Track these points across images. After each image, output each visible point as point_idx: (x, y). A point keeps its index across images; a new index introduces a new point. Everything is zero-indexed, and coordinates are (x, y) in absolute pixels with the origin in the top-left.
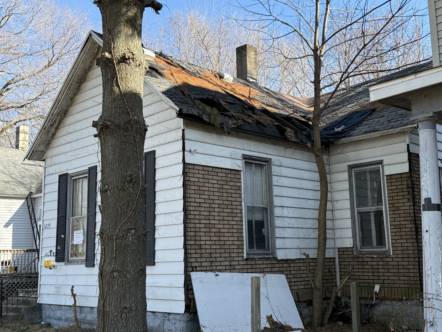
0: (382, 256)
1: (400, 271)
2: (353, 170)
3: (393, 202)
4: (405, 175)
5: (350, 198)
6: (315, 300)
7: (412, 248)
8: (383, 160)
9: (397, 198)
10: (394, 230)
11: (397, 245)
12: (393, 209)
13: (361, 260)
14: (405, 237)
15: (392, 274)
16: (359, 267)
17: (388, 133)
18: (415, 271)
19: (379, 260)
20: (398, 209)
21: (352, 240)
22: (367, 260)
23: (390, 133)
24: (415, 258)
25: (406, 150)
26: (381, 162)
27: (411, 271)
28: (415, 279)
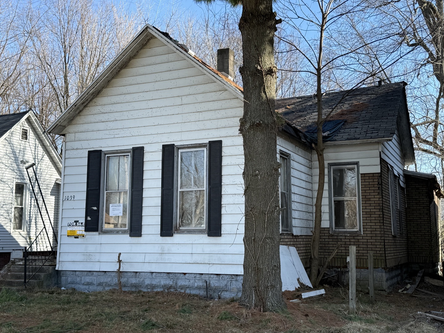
0: (354, 235)
1: (369, 246)
2: (332, 167)
3: (365, 194)
4: (377, 175)
5: (329, 189)
6: (313, 268)
7: (379, 230)
8: (359, 162)
9: (369, 191)
10: (366, 216)
11: (367, 227)
12: (365, 199)
13: (336, 237)
14: (374, 221)
15: (362, 249)
16: (333, 243)
17: (367, 142)
18: (381, 246)
19: (351, 238)
20: (369, 199)
21: (328, 222)
22: (341, 237)
23: (369, 142)
24: (382, 237)
25: (379, 156)
26: (357, 163)
27: (378, 246)
28: (381, 252)
